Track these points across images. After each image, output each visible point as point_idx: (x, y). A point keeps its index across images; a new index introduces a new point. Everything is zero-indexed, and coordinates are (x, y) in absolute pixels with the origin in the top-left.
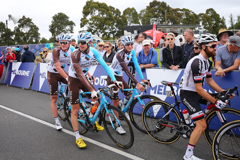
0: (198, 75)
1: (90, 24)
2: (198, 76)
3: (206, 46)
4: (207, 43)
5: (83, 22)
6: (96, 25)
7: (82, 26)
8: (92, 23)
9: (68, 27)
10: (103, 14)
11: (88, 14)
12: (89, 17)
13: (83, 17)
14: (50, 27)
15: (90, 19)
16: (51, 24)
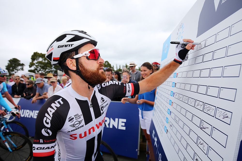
0: (41, 141)
1: (36, 66)
2: (39, 143)
3: (77, 60)
4: (76, 50)
5: (31, 65)
6: (40, 66)
7: (30, 66)
8: (38, 66)
9: (20, 67)
10: (45, 60)
11: (35, 60)
12: (35, 62)
13: (31, 62)
14: (6, 66)
15: (36, 63)
16: (7, 65)
